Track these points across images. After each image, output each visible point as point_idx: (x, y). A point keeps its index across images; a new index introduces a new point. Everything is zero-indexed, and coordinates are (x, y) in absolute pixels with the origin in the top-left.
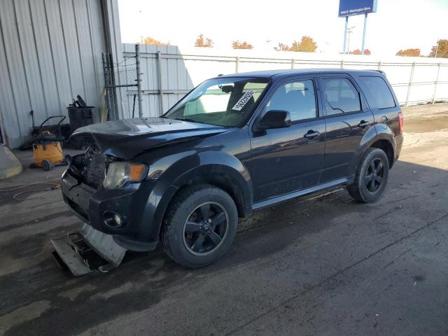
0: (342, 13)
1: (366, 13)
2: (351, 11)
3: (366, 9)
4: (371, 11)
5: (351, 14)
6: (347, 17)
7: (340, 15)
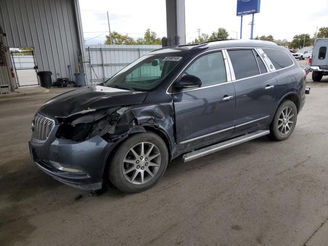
0: (239, 13)
1: (253, 13)
2: (244, 12)
3: (253, 11)
4: (256, 12)
5: (244, 14)
6: (242, 16)
7: (237, 15)
